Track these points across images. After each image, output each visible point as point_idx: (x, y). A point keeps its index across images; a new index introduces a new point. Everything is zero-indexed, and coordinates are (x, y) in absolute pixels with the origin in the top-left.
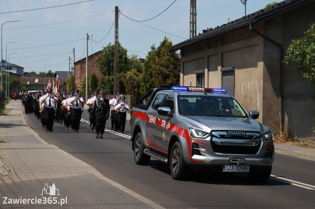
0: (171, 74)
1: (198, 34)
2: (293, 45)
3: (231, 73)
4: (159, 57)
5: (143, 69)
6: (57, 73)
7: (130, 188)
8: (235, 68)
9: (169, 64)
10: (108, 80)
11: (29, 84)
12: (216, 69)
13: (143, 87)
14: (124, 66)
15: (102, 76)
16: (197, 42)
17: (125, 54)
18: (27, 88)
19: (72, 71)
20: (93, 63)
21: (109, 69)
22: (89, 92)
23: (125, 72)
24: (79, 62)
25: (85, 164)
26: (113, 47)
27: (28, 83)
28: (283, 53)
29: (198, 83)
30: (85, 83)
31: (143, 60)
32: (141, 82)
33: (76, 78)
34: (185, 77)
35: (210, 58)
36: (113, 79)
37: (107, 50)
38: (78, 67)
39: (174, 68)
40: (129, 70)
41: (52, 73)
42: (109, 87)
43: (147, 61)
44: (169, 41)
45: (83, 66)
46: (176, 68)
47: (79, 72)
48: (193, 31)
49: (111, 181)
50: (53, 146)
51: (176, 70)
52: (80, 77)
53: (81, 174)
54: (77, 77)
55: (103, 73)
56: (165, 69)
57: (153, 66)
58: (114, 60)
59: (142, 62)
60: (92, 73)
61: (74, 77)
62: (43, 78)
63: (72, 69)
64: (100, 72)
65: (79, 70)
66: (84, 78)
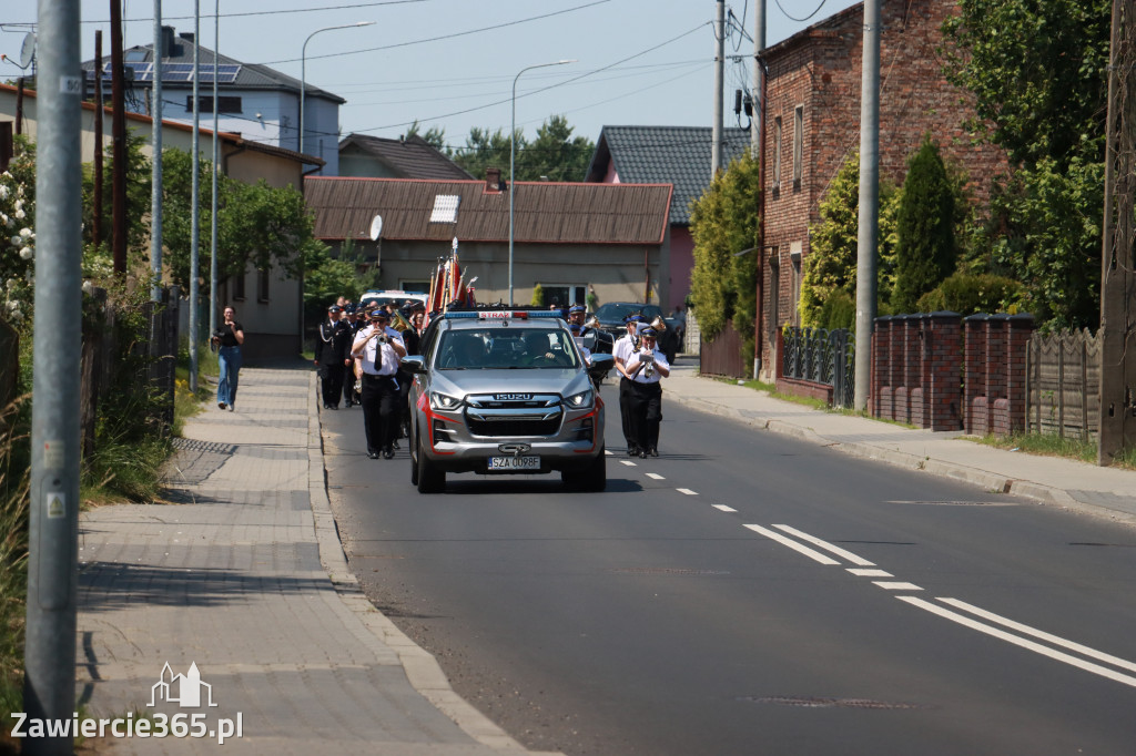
6: (612, 142)
10: (1050, 196)
11: (381, 239)
15: (1002, 166)
18: (361, 269)
20: (923, 53)
21: (1060, 99)
22: (883, 306)
24: (802, 44)
27: (374, 234)
30: (853, 232)
33: (770, 184)
38: (797, 86)
41: (571, 139)
42: (1057, 265)
45: (836, 79)
47: (797, 131)
52: (805, 173)
54: (780, 174)
55: (1006, 138)
60: (917, 137)
61: (755, 172)
62: (495, 186)
63: (738, 111)
64: (981, 126)
65: (800, 111)
66: (845, 186)
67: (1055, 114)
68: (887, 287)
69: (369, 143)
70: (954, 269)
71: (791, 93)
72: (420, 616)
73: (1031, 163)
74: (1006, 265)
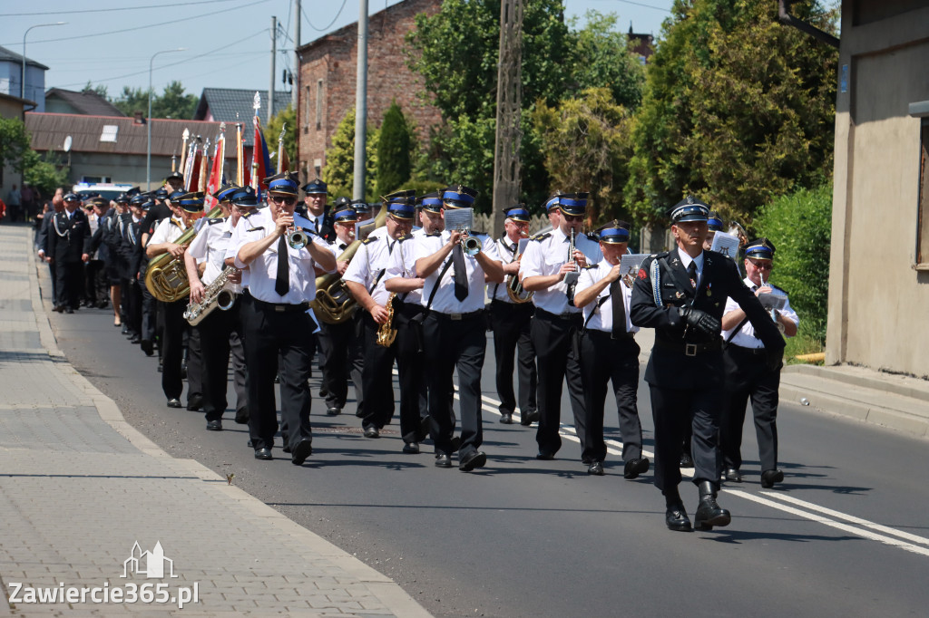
0: (786, 117)
4: (728, 27)
5: (646, 87)
6: (209, 98)
9: (780, 61)
10: (467, 136)
11: (71, 151)
13: (640, 178)
14: (549, 68)
15: (437, 119)
17: (553, 11)
19: (288, 87)
20: (393, 52)
21: (471, 83)
22: (368, 198)
23: (551, 104)
24: (322, 44)
27: (67, 147)
30: (351, 154)
31: (645, 38)
32: (630, 153)
33: (303, 125)
34: (862, 130)
36: (490, 135)
38: (319, 68)
39: (805, 87)
41: (184, 95)
42: (469, 177)
43: (665, 46)
45: (342, 65)
46: (812, 83)
47: (319, 95)
50: (193, 466)
51: (814, 94)
52: (323, 119)
54: (308, 120)
55: (442, 103)
56: (754, 91)
57: (697, 74)
59: (637, 51)
60: (388, 100)
61: (294, 118)
62: (140, 121)
63: (284, 81)
64: (427, 96)
65: (320, 83)
66: (347, 128)
67: (469, 91)
68: (370, 187)
69: (64, 94)
70: (409, 177)
71: (316, 72)
72: (103, 376)
73: (455, 117)
74: (440, 175)
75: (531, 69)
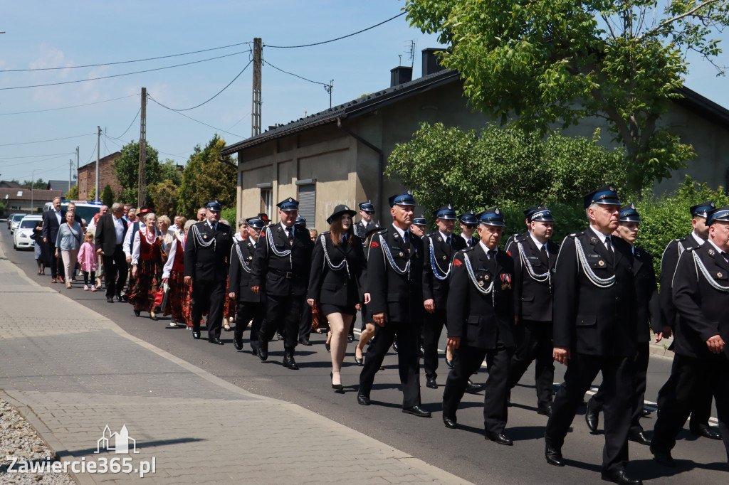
0: (223, 188)
1: (263, 132)
2: (397, 151)
3: (311, 187)
4: (206, 163)
5: (183, 179)
6: (51, 183)
7: (168, 350)
8: (316, 180)
9: (221, 172)
10: (130, 193)
12: (289, 182)
13: (181, 205)
14: (154, 174)
15: (120, 189)
16: (262, 143)
17: (155, 158)
18: (5, 204)
19: (75, 180)
20: (107, 169)
21: (131, 178)
23: (154, 184)
24: (85, 167)
25: (99, 316)
26: (137, 147)
27: (7, 198)
28: (383, 162)
29: (263, 201)
31: (181, 166)
32: (178, 198)
33: (80, 191)
34: (244, 191)
35: (281, 165)
36: (137, 193)
37: (128, 150)
38: (84, 174)
39: (228, 180)
40: (161, 180)
41: (43, 182)
43: (188, 168)
44: (221, 140)
45: (92, 173)
46: (230, 179)
47: (85, 182)
48: (257, 127)
49: (139, 340)
50: (48, 289)
51: (231, 182)
52: (86, 189)
53: (92, 330)
54: (82, 189)
55: (122, 184)
56: (214, 181)
57: (197, 176)
58: (138, 165)
59: (179, 170)
60: (105, 184)
61: (77, 189)
62: (29, 190)
63: (74, 178)
64: (118, 182)
65: (85, 178)
67: (130, 181)
69: (6, 182)
71: (83, 176)
73: (126, 188)
75: (148, 174)
